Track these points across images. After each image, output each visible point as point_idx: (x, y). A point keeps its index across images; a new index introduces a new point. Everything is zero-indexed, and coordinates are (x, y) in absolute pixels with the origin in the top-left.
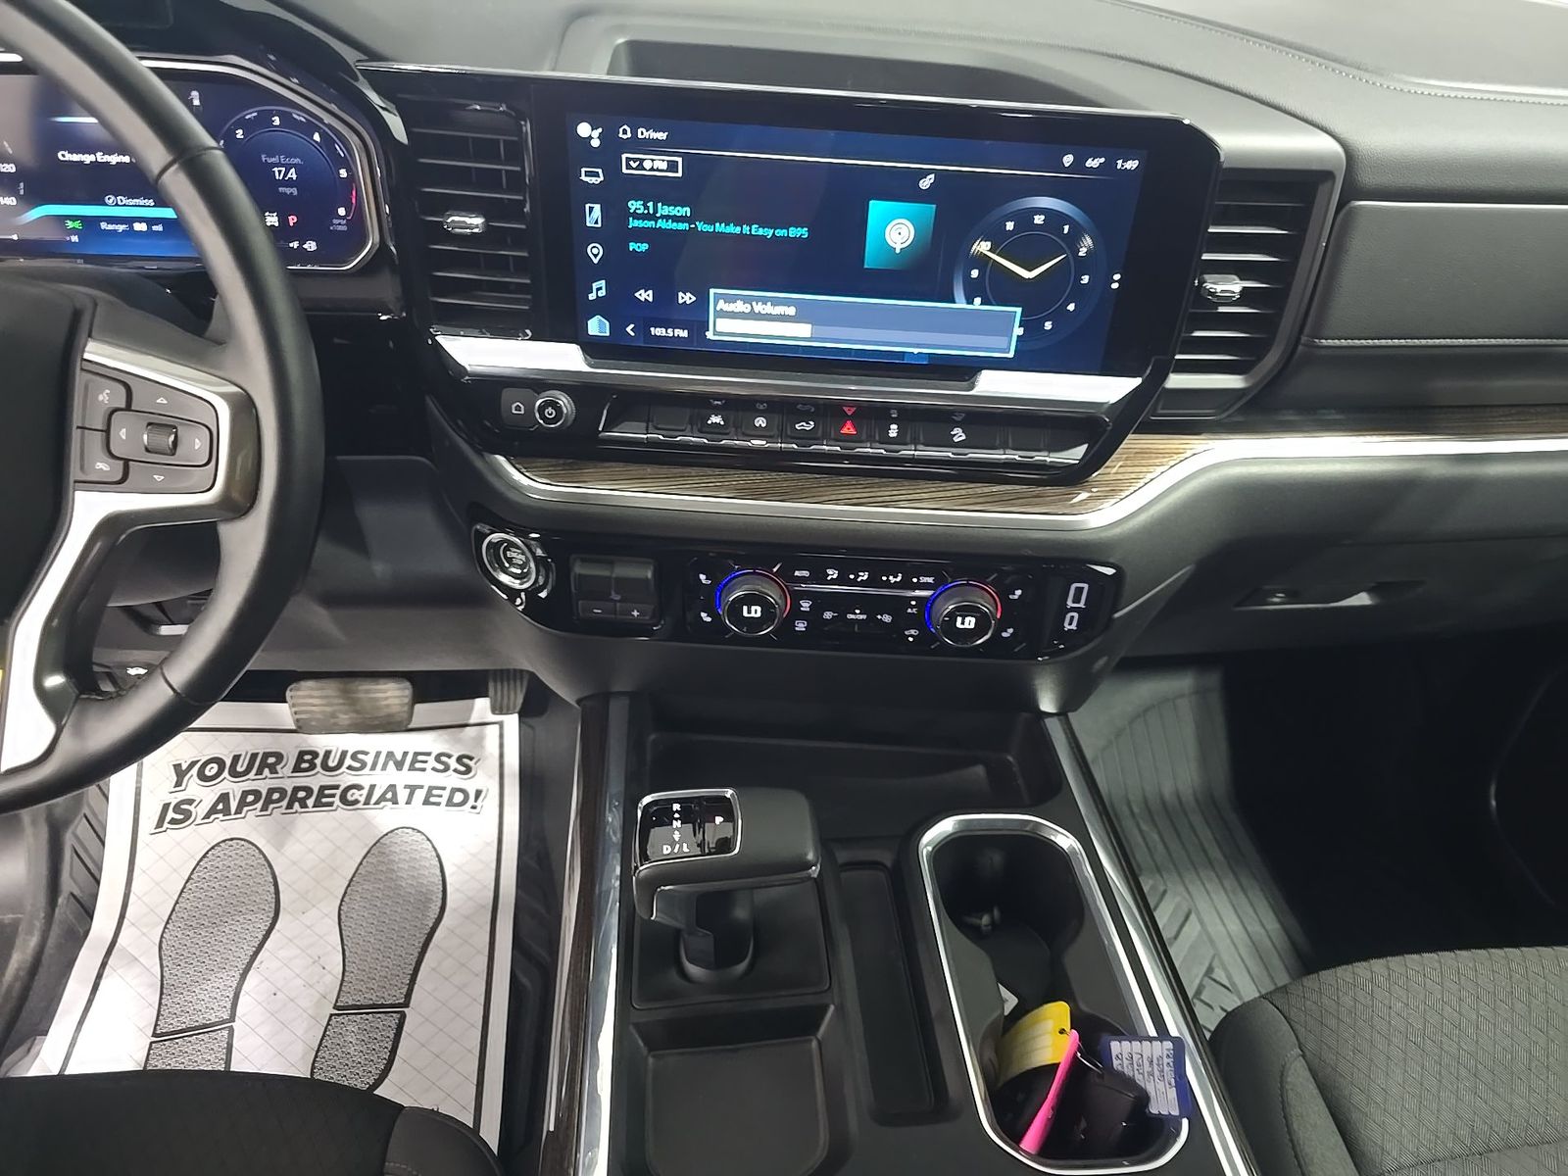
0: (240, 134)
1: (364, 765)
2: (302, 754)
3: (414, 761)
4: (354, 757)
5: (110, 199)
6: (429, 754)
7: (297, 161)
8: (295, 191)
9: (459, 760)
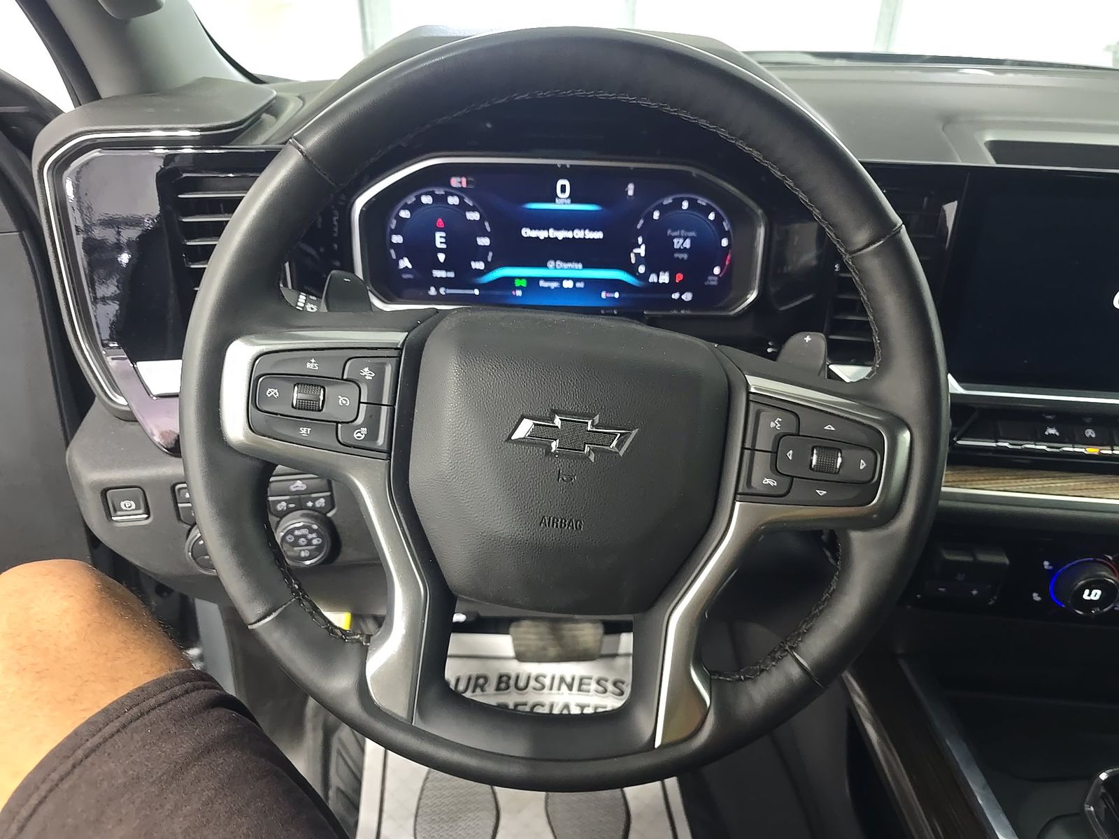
0: (656, 215)
1: (543, 687)
2: (501, 677)
3: (581, 684)
4: (537, 680)
5: (551, 264)
6: (591, 678)
7: (693, 234)
8: (685, 256)
9: (615, 684)
